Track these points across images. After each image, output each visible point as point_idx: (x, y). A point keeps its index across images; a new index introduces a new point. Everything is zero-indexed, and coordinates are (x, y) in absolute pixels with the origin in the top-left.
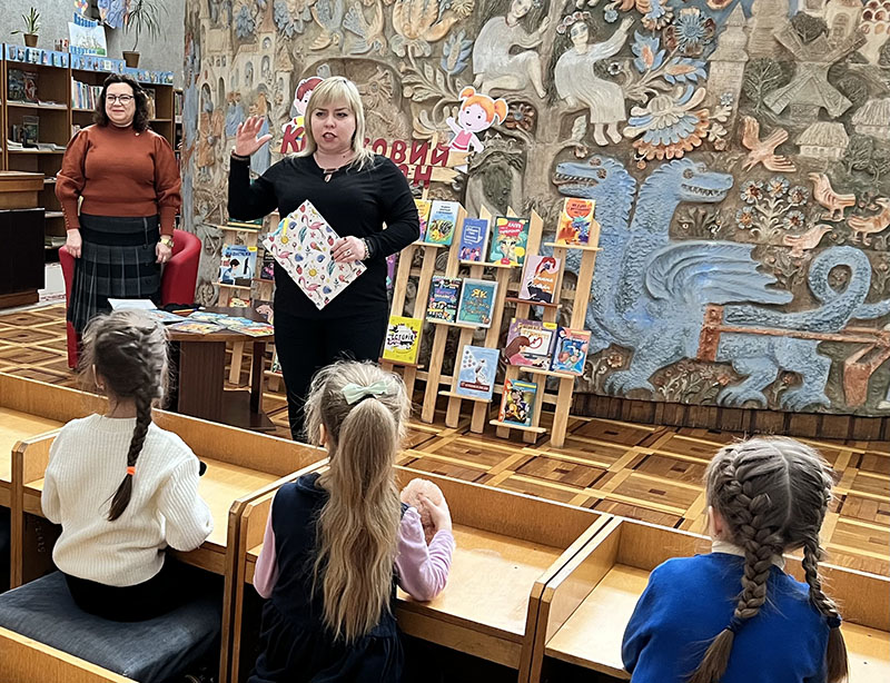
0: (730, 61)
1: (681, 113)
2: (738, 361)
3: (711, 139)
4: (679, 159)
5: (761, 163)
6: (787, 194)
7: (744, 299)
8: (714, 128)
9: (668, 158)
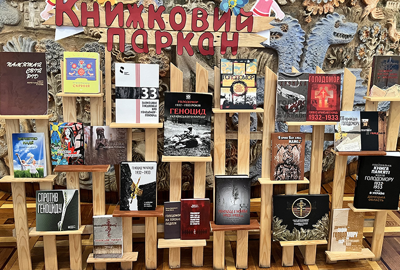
9: (325, 13)
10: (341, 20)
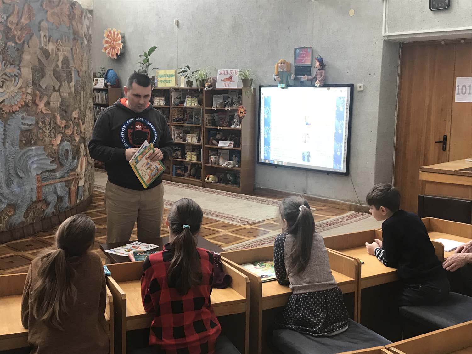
0: (27, 67)
1: (16, 89)
2: (47, 197)
3: (27, 101)
4: (18, 111)
5: (42, 111)
6: (50, 123)
7: (45, 170)
8: (28, 96)
9: (14, 111)
10: (24, 115)
